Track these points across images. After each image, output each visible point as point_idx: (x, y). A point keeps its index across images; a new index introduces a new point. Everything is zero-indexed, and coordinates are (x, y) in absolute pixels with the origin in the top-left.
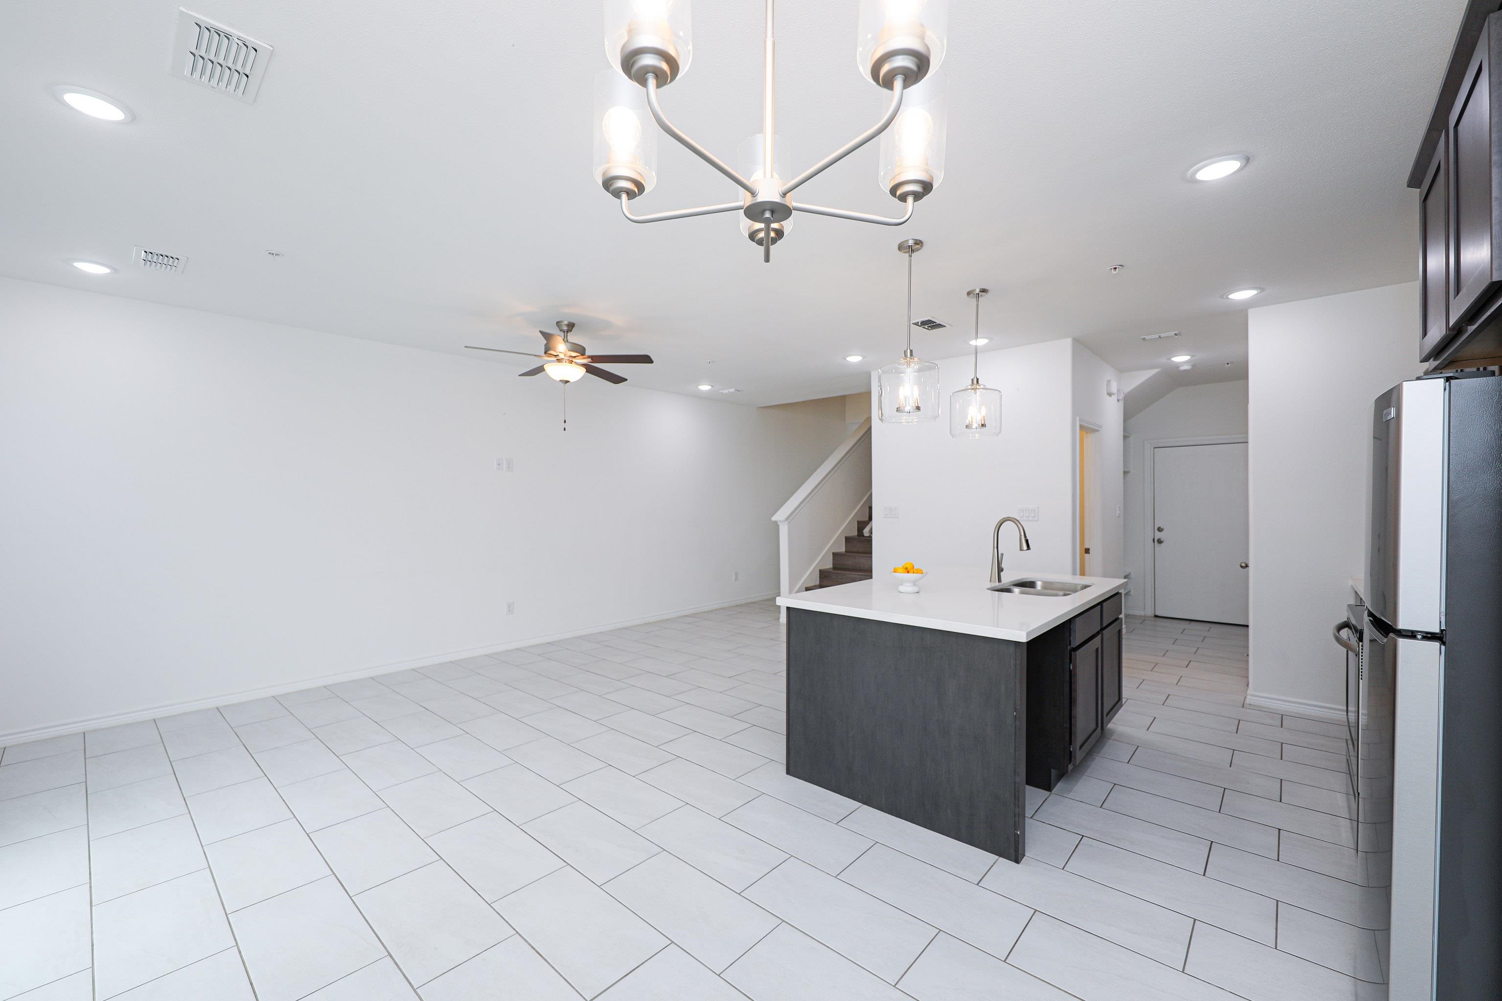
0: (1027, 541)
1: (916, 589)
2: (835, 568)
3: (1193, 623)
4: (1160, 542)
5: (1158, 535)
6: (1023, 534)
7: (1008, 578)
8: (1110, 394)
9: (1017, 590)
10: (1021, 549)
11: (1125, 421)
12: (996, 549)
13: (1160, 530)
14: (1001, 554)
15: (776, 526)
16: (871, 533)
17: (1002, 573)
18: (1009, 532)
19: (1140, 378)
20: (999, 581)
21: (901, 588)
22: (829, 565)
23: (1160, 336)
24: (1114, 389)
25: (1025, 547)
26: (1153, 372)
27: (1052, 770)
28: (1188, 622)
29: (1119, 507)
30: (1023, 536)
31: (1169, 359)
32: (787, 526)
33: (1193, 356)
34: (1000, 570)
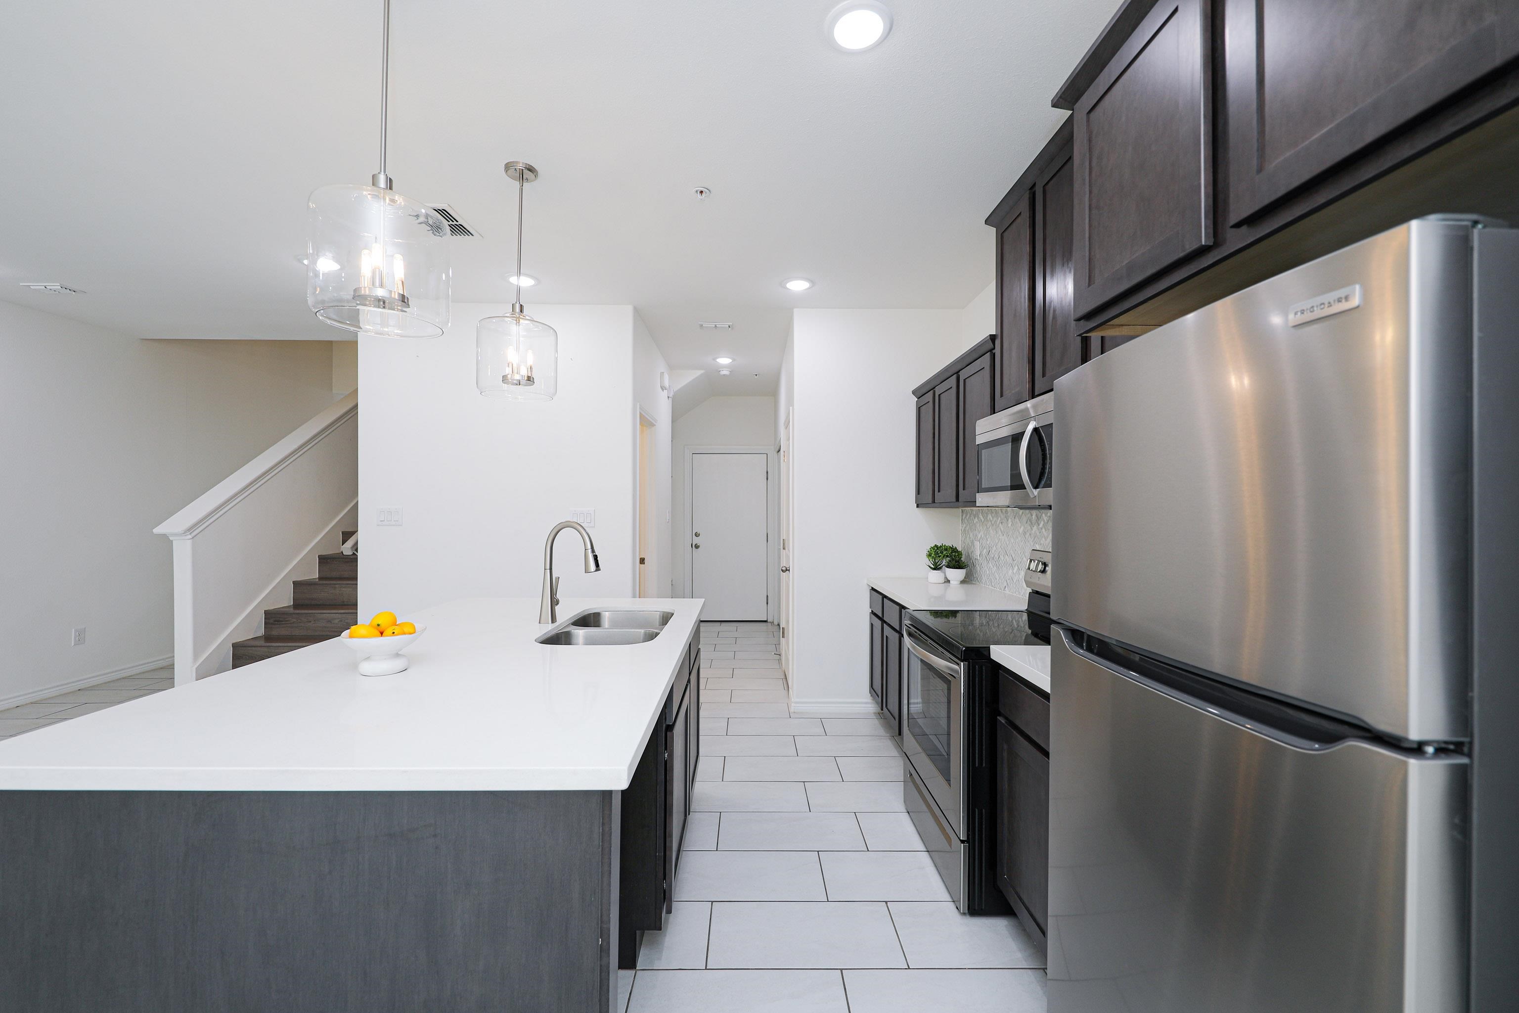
0: (596, 558)
1: (399, 664)
2: (296, 605)
3: (723, 624)
4: (697, 547)
5: (696, 540)
6: (589, 546)
7: (567, 612)
8: (663, 388)
9: (580, 633)
10: (587, 571)
11: (673, 422)
12: (549, 571)
13: (697, 535)
14: (556, 578)
15: (166, 542)
16: (357, 550)
17: (557, 608)
18: (569, 542)
19: (689, 377)
20: (553, 619)
21: (366, 667)
22: (285, 600)
23: (716, 326)
24: (667, 384)
25: (592, 567)
26: (699, 373)
27: (637, 932)
28: (719, 623)
29: (669, 512)
30: (590, 551)
31: (714, 359)
32: (189, 543)
33: (734, 360)
34: (554, 602)
